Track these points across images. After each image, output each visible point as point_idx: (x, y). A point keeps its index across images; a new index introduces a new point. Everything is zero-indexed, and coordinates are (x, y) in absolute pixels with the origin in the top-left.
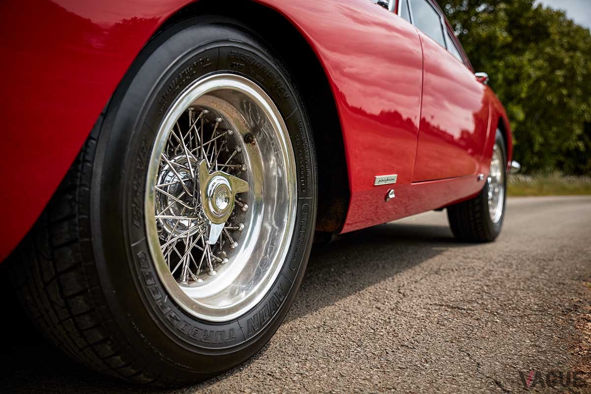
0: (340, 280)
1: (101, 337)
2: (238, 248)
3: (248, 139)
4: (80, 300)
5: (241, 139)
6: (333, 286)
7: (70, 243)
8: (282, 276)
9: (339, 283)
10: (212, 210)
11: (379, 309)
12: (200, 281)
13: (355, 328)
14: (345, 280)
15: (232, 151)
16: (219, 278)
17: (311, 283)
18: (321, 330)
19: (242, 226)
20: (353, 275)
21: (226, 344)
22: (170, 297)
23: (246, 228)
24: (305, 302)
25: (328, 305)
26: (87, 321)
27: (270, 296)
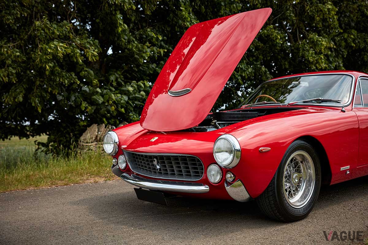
0: (333, 199)
1: (275, 209)
2: (299, 190)
3: (302, 162)
4: (272, 201)
5: (300, 162)
6: (330, 201)
7: (271, 191)
8: (311, 198)
9: (333, 200)
10: (294, 182)
11: (344, 209)
12: (291, 198)
13: (334, 214)
14: (335, 199)
15: (297, 165)
16: (295, 198)
17: (322, 200)
18: (324, 214)
19: (300, 184)
20: (339, 198)
21: (299, 213)
22: (287, 202)
23: (302, 185)
24: (319, 206)
25: (327, 207)
26: (273, 206)
27: (308, 203)
